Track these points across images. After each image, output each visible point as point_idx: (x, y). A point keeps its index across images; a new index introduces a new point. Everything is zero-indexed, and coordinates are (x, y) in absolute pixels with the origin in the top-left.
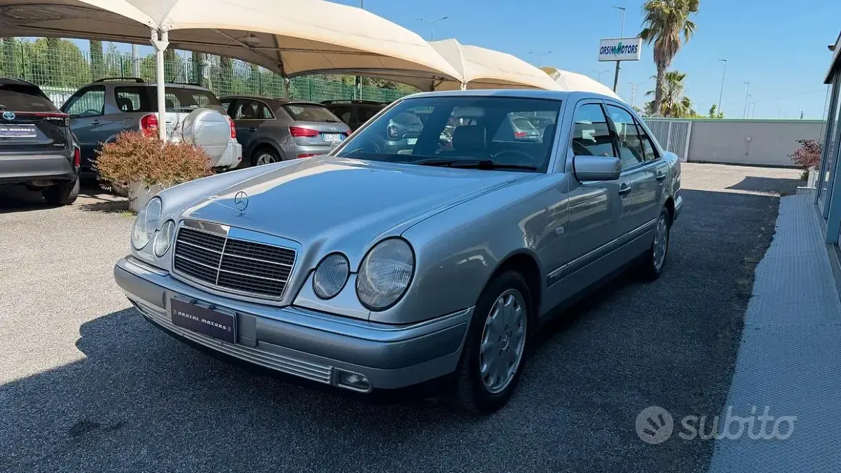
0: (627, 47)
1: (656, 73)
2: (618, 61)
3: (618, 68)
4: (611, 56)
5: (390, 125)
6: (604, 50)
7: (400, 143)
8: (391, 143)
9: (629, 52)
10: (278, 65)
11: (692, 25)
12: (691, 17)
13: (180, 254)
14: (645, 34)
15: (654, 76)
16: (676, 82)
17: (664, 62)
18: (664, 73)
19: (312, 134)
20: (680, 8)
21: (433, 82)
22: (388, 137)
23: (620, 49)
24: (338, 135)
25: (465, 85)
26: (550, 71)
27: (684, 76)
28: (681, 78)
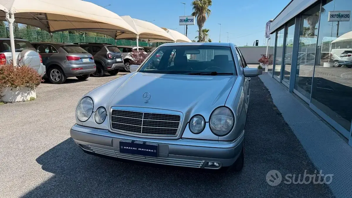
0: (190, 19)
1: (198, 30)
2: (187, 25)
3: (187, 28)
4: (184, 23)
5: (108, 53)
6: (181, 21)
7: (114, 61)
8: (109, 61)
9: (190, 22)
10: (47, 27)
11: (210, 11)
12: (209, 8)
13: (114, 121)
14: (194, 14)
15: (198, 31)
16: (206, 33)
17: (201, 25)
18: (202, 29)
19: (77, 59)
20: (205, 4)
21: (116, 33)
22: (108, 58)
23: (187, 20)
24: (88, 59)
25: (138, 36)
26: (165, 29)
27: (208, 30)
28: (207, 31)
